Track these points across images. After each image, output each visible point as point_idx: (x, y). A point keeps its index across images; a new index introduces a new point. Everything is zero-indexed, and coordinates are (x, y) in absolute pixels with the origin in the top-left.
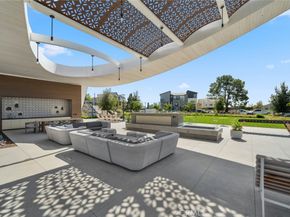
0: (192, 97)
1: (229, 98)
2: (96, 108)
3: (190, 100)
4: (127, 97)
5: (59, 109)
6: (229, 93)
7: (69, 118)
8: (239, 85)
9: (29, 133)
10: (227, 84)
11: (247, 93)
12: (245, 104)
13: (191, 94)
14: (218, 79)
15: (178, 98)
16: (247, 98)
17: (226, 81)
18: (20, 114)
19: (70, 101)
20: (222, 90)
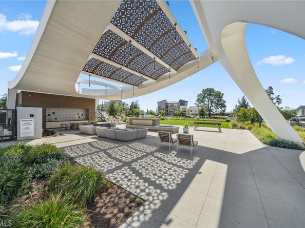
0: (184, 105)
1: (212, 106)
2: (104, 114)
3: (181, 107)
4: (130, 104)
5: (80, 115)
6: (212, 102)
7: (87, 121)
8: (219, 96)
9: (63, 130)
10: (210, 95)
11: (225, 102)
12: (224, 111)
13: (183, 103)
14: (203, 91)
15: (172, 105)
16: (225, 106)
17: (209, 92)
18: (56, 119)
19: (87, 110)
20: (207, 100)
